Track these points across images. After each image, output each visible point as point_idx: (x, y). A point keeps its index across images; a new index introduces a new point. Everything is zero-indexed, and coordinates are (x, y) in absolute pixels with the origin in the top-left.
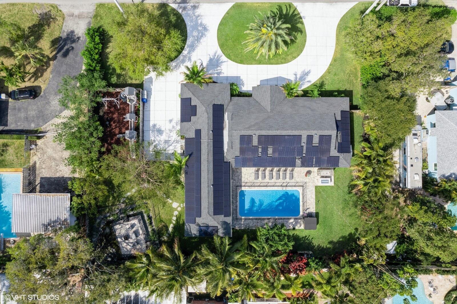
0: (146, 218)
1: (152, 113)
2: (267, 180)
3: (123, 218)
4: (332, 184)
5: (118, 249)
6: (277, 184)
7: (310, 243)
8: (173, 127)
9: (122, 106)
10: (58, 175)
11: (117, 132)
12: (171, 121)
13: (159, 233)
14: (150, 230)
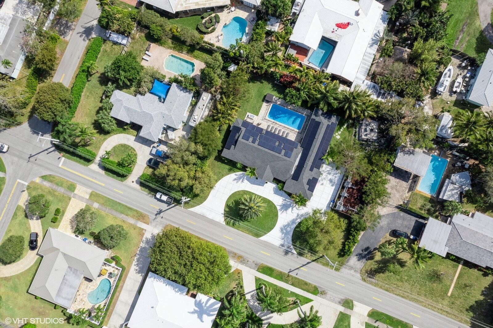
0: (357, 136)
1: (331, 193)
2: (283, 130)
3: (370, 142)
4: (248, 113)
5: (379, 126)
6: (278, 125)
7: (273, 87)
8: (322, 180)
9: (347, 204)
10: (398, 180)
11: (355, 191)
12: (322, 184)
13: (353, 125)
14: (357, 129)
